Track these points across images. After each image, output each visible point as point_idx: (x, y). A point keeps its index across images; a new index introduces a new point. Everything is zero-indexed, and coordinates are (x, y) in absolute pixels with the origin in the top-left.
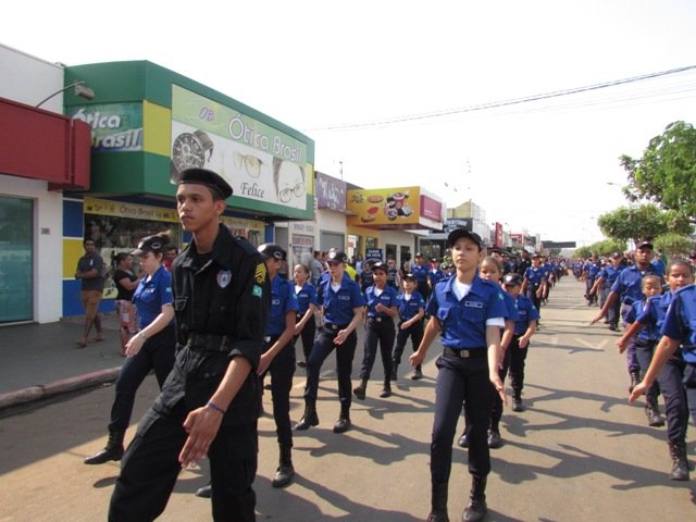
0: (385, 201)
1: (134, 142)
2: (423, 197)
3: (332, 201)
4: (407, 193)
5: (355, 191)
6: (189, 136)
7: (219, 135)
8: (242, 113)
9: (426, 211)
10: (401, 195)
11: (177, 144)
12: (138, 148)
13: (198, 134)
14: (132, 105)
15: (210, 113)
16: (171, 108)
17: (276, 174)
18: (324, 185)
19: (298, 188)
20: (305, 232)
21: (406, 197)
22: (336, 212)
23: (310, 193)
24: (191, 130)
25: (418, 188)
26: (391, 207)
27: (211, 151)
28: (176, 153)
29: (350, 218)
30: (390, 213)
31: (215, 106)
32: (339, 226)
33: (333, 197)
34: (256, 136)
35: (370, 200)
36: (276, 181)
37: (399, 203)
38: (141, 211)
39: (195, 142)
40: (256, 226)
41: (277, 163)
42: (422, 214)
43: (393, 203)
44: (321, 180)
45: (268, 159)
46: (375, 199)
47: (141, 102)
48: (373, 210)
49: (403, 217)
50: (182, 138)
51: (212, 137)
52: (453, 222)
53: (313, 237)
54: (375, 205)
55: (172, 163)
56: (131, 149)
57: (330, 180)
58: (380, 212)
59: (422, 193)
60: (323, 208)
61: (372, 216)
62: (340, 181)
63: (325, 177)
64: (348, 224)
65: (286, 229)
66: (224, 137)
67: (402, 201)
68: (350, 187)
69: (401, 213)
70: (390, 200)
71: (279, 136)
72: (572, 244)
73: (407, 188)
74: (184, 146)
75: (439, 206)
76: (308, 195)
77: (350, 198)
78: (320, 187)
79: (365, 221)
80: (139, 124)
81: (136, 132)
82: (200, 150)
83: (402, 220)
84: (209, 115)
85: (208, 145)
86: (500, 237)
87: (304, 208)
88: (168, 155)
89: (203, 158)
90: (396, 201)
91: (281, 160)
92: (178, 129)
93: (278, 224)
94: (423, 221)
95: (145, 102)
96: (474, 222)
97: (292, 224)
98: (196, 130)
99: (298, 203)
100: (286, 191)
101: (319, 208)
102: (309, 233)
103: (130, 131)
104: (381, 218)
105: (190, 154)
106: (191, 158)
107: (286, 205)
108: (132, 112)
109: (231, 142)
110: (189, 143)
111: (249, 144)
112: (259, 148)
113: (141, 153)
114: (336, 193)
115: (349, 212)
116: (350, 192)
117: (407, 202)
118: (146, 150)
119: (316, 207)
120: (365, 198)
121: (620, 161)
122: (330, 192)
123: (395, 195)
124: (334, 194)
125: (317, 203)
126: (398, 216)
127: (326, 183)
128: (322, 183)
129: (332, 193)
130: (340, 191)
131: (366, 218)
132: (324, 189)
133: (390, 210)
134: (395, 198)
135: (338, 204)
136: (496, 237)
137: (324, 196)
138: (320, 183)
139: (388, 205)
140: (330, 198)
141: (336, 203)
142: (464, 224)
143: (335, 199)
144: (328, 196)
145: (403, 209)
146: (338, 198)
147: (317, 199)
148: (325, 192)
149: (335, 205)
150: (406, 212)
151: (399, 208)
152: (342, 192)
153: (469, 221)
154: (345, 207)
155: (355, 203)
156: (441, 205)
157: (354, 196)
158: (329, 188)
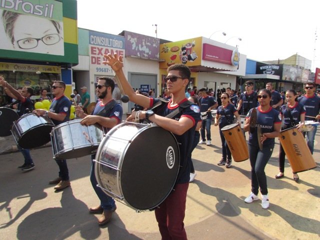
0: (181, 50)
2: (205, 45)
3: (144, 52)
4: (194, 43)
5: (164, 45)
10: (190, 45)
18: (133, 41)
19: (49, 38)
21: (193, 46)
23: (71, 42)
25: (201, 38)
26: (184, 54)
29: (162, 64)
30: (183, 59)
32: (154, 69)
33: (144, 49)
35: (172, 50)
37: (189, 51)
40: (49, 69)
43: (185, 51)
44: (129, 37)
46: (175, 50)
48: (174, 57)
49: (191, 61)
54: (175, 53)
57: (140, 38)
58: (178, 58)
59: (203, 42)
61: (173, 62)
63: (133, 35)
64: (160, 68)
65: (88, 71)
67: (190, 49)
68: (162, 42)
69: (190, 58)
70: (183, 49)
73: (194, 39)
76: (66, 44)
77: (161, 50)
78: (128, 41)
83: (190, 64)
87: (62, 53)
90: (187, 49)
96: (284, 67)
97: (93, 68)
101: (126, 57)
114: (147, 46)
117: (194, 50)
119: (124, 56)
120: (169, 49)
122: (140, 45)
123: (186, 45)
124: (145, 47)
125: (124, 53)
126: (188, 61)
127: (136, 39)
128: (130, 39)
129: (142, 46)
130: (152, 45)
131: (170, 63)
132: (133, 43)
133: (183, 56)
134: (186, 47)
135: (150, 53)
136: (316, 77)
137: (133, 48)
138: (128, 39)
139: (182, 53)
140: (141, 49)
141: (148, 54)
142: (277, 68)
143: (147, 50)
144: (138, 49)
145: (191, 55)
146: (149, 50)
147: (124, 51)
148: (134, 46)
149: (146, 55)
150: (193, 57)
151: (188, 54)
152: (154, 45)
153: (281, 66)
154: (158, 56)
155: (164, 53)
156: (232, 51)
157: (164, 48)
158: (139, 43)
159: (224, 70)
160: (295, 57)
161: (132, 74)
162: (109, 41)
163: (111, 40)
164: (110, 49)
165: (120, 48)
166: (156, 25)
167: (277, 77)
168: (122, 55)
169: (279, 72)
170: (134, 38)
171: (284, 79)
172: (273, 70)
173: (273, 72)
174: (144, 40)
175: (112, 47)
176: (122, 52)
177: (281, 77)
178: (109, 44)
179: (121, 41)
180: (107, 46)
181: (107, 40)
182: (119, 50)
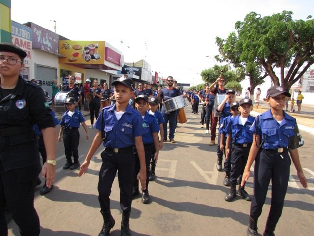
0: (83, 49)
2: (107, 48)
3: (46, 46)
4: (97, 45)
5: (65, 41)
9: (109, 57)
10: (93, 46)
18: (39, 33)
21: (97, 47)
22: (46, 53)
25: (104, 43)
26: (87, 53)
29: (61, 58)
30: (86, 57)
32: (54, 63)
33: (47, 43)
35: (74, 48)
37: (92, 51)
42: (106, 59)
43: (89, 51)
44: (35, 29)
46: (75, 48)
48: (76, 55)
49: (94, 60)
52: (132, 69)
53: (28, 68)
54: (77, 51)
57: (45, 31)
58: (80, 56)
59: (106, 46)
60: (37, 48)
61: (75, 58)
62: (54, 33)
63: (39, 28)
64: (59, 63)
67: (94, 50)
68: (61, 38)
69: (93, 57)
70: (86, 48)
72: (188, 85)
73: (97, 42)
75: (118, 56)
77: (61, 46)
78: (34, 33)
79: (71, 61)
83: (94, 62)
86: (157, 79)
90: (90, 50)
94: (106, 64)
96: (142, 70)
101: (33, 49)
104: (81, 60)
114: (50, 41)
116: (61, 41)
117: (97, 51)
119: (31, 47)
120: (71, 46)
122: (44, 39)
123: (90, 46)
124: (47, 41)
126: (91, 59)
127: (40, 32)
128: (36, 32)
129: (45, 40)
130: (53, 40)
131: (71, 59)
132: (38, 36)
133: (86, 55)
134: (89, 47)
135: (52, 48)
136: (155, 79)
137: (39, 41)
138: (35, 31)
139: (85, 52)
140: (44, 43)
141: (50, 48)
142: (138, 70)
143: (49, 45)
144: (42, 42)
145: (94, 55)
146: (51, 44)
147: (31, 42)
148: (39, 38)
149: (49, 49)
150: (96, 57)
151: (92, 54)
152: (55, 41)
153: (140, 69)
154: (58, 51)
155: (64, 48)
156: (120, 55)
157: (64, 45)
158: (43, 36)
160: (142, 61)
161: (38, 67)
162: (19, 30)
163: (20, 30)
164: (19, 39)
165: (28, 39)
166: (55, 21)
167: (137, 77)
168: (30, 46)
169: (139, 73)
170: (39, 31)
171: (142, 79)
172: (135, 71)
173: (135, 73)
174: (47, 34)
175: (21, 37)
176: (30, 43)
177: (140, 78)
178: (19, 34)
179: (29, 33)
180: (17, 36)
181: (17, 29)
182: (27, 41)
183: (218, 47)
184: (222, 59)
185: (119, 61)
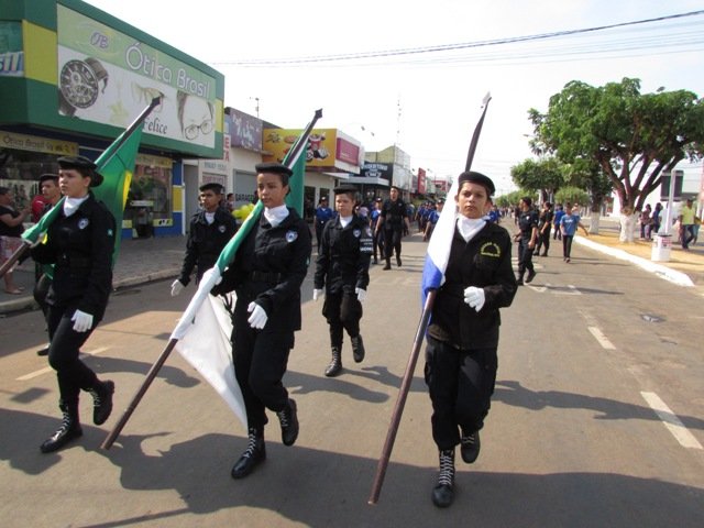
1: (14, 66)
2: (339, 140)
3: (246, 139)
4: (323, 135)
5: (271, 130)
6: (80, 64)
7: (114, 64)
8: (141, 41)
9: (343, 155)
10: (317, 137)
11: (65, 72)
12: (19, 74)
13: (90, 62)
14: (10, 24)
15: (104, 39)
16: (55, 30)
17: (181, 109)
18: (238, 122)
19: (206, 125)
20: (216, 171)
21: (323, 139)
22: (250, 151)
23: (220, 131)
24: (82, 57)
25: (335, 130)
27: (106, 81)
28: (64, 81)
29: (266, 158)
31: (109, 32)
33: (248, 135)
34: (158, 67)
35: (286, 141)
36: (181, 117)
37: (315, 145)
38: (28, 142)
39: (86, 70)
40: (162, 163)
41: (182, 98)
42: (338, 158)
43: (310, 144)
44: (235, 117)
45: (171, 94)
46: (289, 140)
47: (21, 21)
49: (319, 159)
50: (71, 65)
51: (106, 66)
52: (375, 166)
53: (225, 176)
55: (60, 92)
56: (11, 74)
57: (245, 118)
59: (338, 136)
60: (236, 146)
62: (252, 117)
63: (239, 114)
65: (196, 167)
66: (121, 66)
67: (318, 143)
68: (267, 126)
69: (317, 155)
71: (183, 68)
73: (324, 130)
74: (73, 74)
75: (356, 150)
76: (217, 133)
77: (266, 137)
78: (234, 124)
80: (19, 46)
81: (16, 55)
82: (92, 79)
83: (318, 162)
84: (103, 42)
85: (102, 75)
86: (422, 183)
87: (213, 146)
88: (54, 83)
89: (96, 88)
90: (313, 143)
91: (186, 95)
92: (65, 56)
93: (187, 162)
94: (339, 164)
95: (25, 22)
96: (395, 167)
97: (202, 162)
98: (86, 57)
99: (207, 141)
100: (192, 128)
101: (232, 146)
102: (221, 172)
103: (9, 54)
105: (80, 84)
106: (82, 88)
107: (193, 142)
108: (10, 33)
109: (129, 73)
110: (80, 72)
111: (149, 76)
112: (161, 80)
113: (23, 79)
114: (251, 131)
115: (265, 152)
116: (266, 130)
117: (323, 144)
118: (28, 76)
119: (229, 145)
120: (282, 138)
121: (528, 115)
122: (244, 129)
123: (312, 137)
124: (248, 132)
125: (229, 141)
126: (314, 159)
127: (240, 120)
128: (235, 120)
129: (246, 131)
130: (255, 129)
132: (238, 126)
134: (311, 139)
135: (253, 143)
136: (419, 183)
137: (238, 134)
140: (245, 136)
141: (251, 142)
142: (385, 168)
143: (250, 137)
144: (242, 134)
145: (319, 151)
146: (253, 137)
147: (229, 137)
148: (239, 129)
149: (250, 144)
150: (322, 154)
151: (315, 150)
152: (258, 130)
153: (390, 166)
154: (260, 146)
155: (270, 143)
156: (358, 148)
157: (270, 135)
158: (243, 125)
159: (344, 171)
160: (393, 149)
161: (238, 173)
165: (226, 133)
167: (384, 182)
168: (228, 143)
169: (388, 174)
170: (239, 118)
172: (380, 171)
173: (380, 174)
174: (248, 122)
176: (228, 139)
179: (227, 123)
182: (225, 136)
183: (534, 127)
184: (541, 148)
185: (357, 159)
